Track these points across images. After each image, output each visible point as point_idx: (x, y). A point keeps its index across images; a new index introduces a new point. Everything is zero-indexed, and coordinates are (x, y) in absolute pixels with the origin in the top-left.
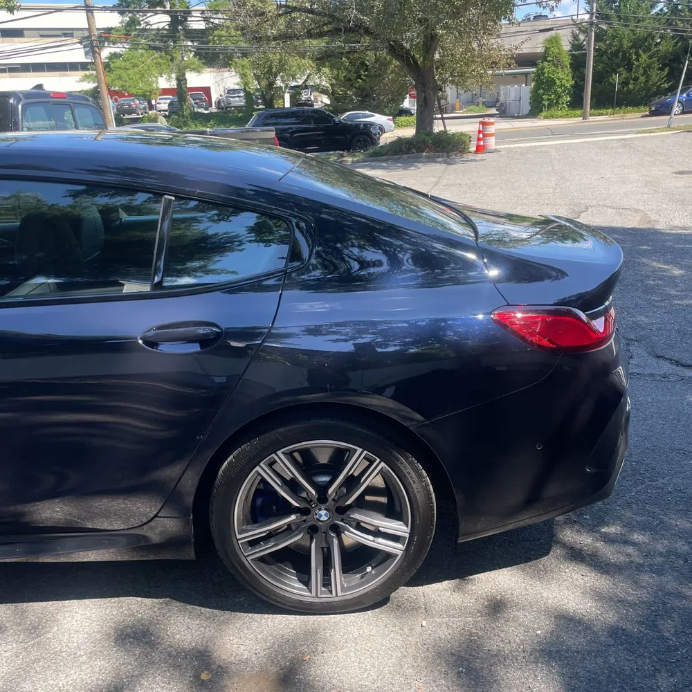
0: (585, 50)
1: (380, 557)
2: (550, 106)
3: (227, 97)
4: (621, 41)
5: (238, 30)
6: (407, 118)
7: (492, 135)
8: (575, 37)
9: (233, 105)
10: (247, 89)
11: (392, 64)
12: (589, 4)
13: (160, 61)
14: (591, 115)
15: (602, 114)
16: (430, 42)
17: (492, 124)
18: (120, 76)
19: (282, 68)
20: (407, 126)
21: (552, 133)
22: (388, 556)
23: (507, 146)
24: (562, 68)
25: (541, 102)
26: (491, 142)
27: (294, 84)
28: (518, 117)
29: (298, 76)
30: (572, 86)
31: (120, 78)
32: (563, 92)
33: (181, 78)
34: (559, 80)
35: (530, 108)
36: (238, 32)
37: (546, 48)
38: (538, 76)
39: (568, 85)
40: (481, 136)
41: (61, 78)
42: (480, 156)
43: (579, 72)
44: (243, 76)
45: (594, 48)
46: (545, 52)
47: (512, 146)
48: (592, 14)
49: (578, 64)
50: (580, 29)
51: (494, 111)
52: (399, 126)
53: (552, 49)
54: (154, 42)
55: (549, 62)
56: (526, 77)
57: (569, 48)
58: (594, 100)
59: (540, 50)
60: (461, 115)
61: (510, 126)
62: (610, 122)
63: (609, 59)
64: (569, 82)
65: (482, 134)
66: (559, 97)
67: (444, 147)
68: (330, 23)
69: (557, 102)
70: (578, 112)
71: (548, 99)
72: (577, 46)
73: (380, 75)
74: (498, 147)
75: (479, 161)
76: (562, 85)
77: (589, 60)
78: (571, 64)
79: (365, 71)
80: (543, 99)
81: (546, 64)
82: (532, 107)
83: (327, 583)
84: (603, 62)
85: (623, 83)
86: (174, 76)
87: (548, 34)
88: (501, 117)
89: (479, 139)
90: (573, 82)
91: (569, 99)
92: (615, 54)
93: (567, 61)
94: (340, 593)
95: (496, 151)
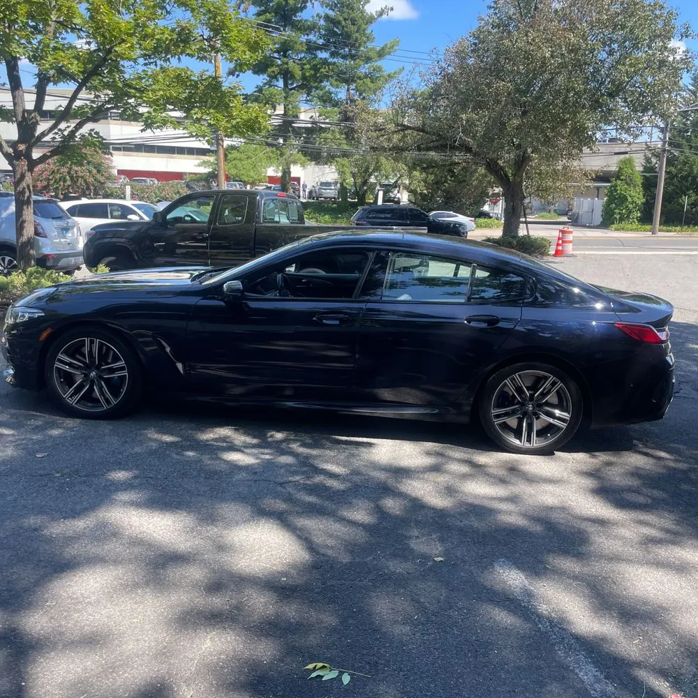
0: (656, 172)
1: (556, 429)
2: (621, 220)
3: (320, 189)
4: (691, 167)
5: (342, 134)
6: (486, 220)
7: (570, 242)
8: (648, 160)
9: (324, 195)
10: (345, 184)
11: (477, 172)
12: (663, 133)
13: (271, 155)
14: (659, 231)
15: (671, 231)
16: (521, 162)
17: (571, 232)
18: (236, 165)
19: (377, 169)
20: (485, 227)
21: (622, 244)
22: (559, 429)
23: (583, 252)
24: (634, 187)
25: (612, 216)
26: (569, 248)
27: (386, 182)
28: (590, 227)
29: (391, 177)
30: (642, 203)
31: (235, 167)
32: (634, 208)
33: (287, 170)
34: (630, 196)
35: (601, 220)
36: (342, 136)
37: (620, 168)
38: (611, 192)
39: (639, 202)
40: (560, 242)
41: (169, 159)
42: (558, 259)
43: (650, 191)
44: (341, 173)
45: (666, 171)
46: (619, 172)
47: (587, 253)
48: (665, 143)
49: (649, 185)
50: (653, 154)
51: (565, 219)
52: (479, 226)
53: (626, 169)
54: (267, 138)
55: (622, 180)
56: (598, 190)
57: (642, 169)
58: (664, 218)
59: (614, 168)
60: (534, 220)
61: (582, 235)
62: (679, 239)
63: (679, 182)
64: (640, 199)
65: (562, 241)
66: (630, 212)
67: (527, 249)
68: (437, 140)
69: (628, 217)
70: (648, 227)
71: (619, 213)
72: (649, 169)
73: (465, 181)
74: (574, 253)
75: (558, 263)
76: (633, 201)
77: (660, 182)
78: (642, 184)
79: (451, 177)
80: (614, 213)
81: (619, 182)
82: (603, 219)
83: (529, 440)
84: (673, 184)
85: (692, 204)
86: (281, 168)
87: (622, 157)
88: (573, 225)
89: (558, 245)
90: (644, 200)
91: (639, 215)
92: (685, 178)
93: (639, 180)
94: (535, 445)
95: (573, 256)
